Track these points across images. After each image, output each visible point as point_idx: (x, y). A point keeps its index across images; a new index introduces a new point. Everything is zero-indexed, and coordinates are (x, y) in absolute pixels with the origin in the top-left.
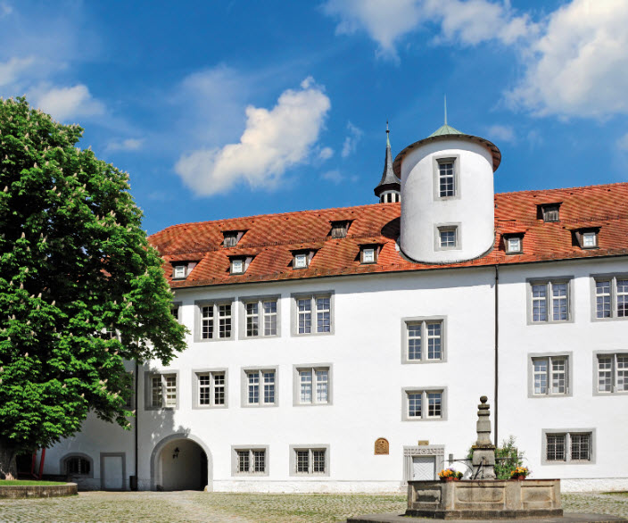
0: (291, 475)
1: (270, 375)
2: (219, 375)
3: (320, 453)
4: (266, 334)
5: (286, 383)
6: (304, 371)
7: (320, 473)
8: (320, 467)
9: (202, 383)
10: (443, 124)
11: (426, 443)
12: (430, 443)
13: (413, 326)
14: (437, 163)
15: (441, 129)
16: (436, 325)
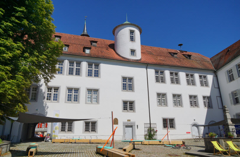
0: (83, 133)
1: (77, 90)
2: (56, 88)
3: (94, 124)
4: (76, 75)
5: (83, 94)
6: (90, 90)
7: (94, 132)
8: (94, 130)
9: (48, 91)
10: (126, 21)
11: (129, 120)
12: (131, 121)
13: (124, 79)
14: (130, 31)
15: (126, 22)
16: (131, 79)
